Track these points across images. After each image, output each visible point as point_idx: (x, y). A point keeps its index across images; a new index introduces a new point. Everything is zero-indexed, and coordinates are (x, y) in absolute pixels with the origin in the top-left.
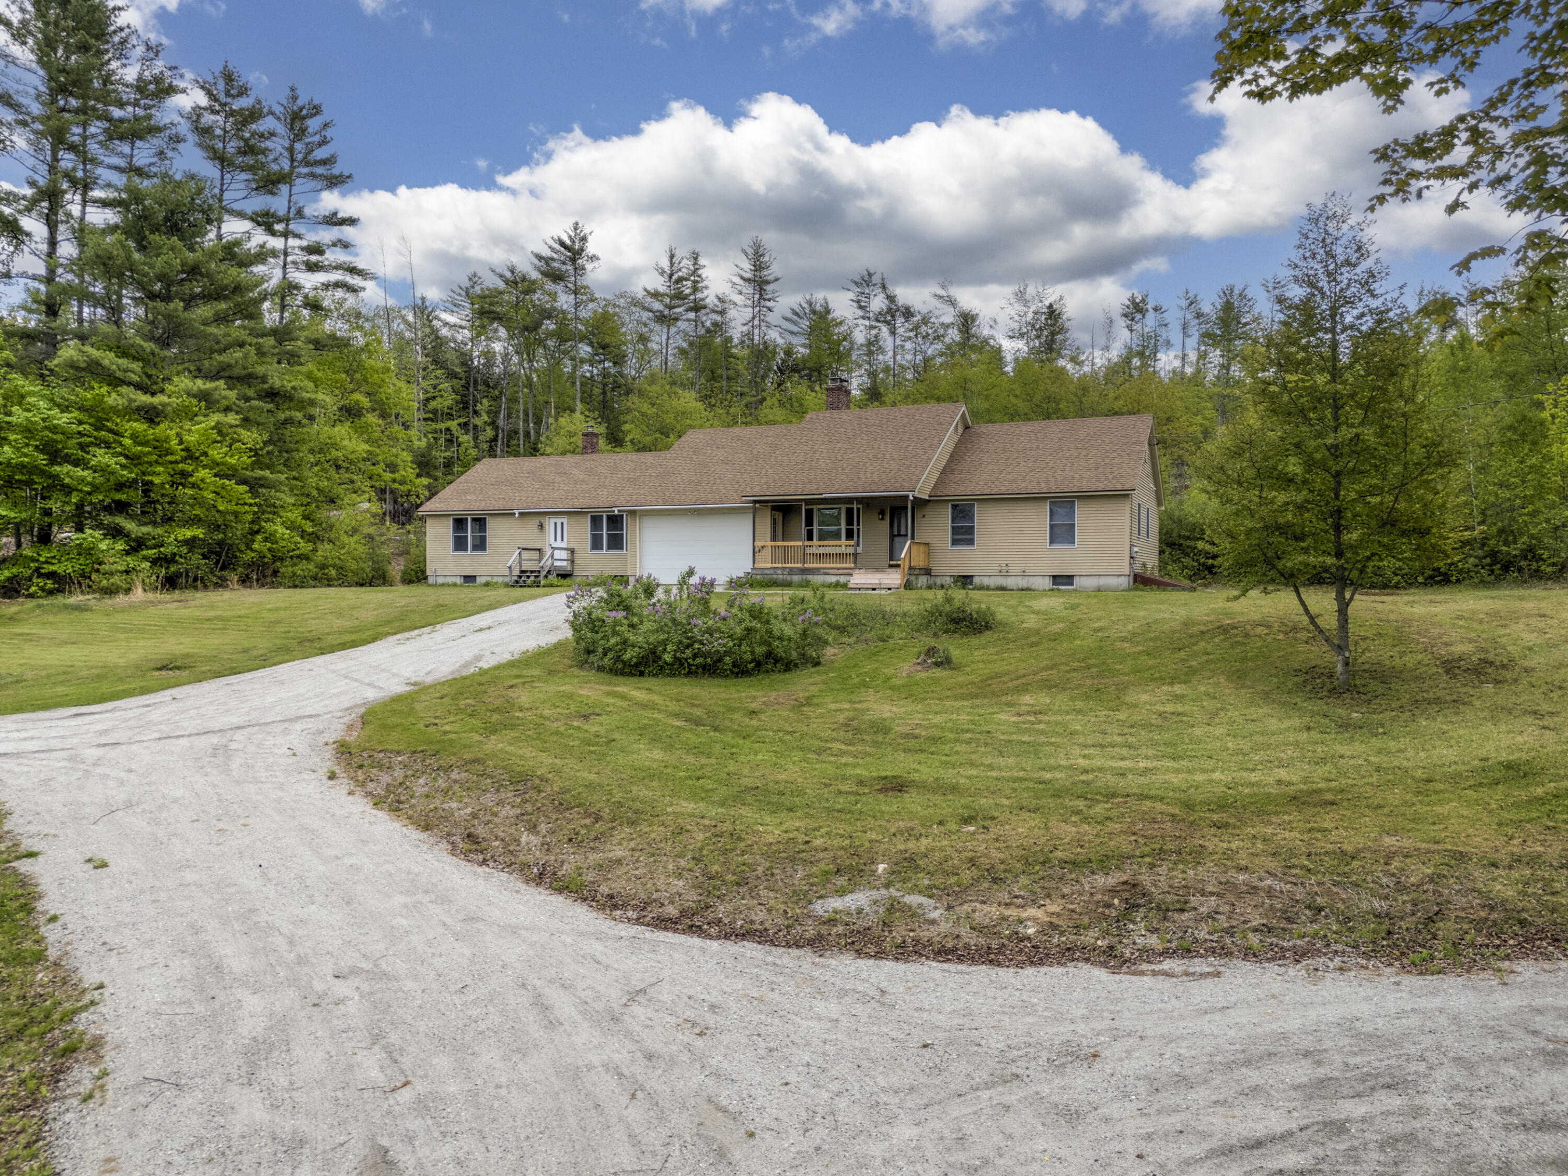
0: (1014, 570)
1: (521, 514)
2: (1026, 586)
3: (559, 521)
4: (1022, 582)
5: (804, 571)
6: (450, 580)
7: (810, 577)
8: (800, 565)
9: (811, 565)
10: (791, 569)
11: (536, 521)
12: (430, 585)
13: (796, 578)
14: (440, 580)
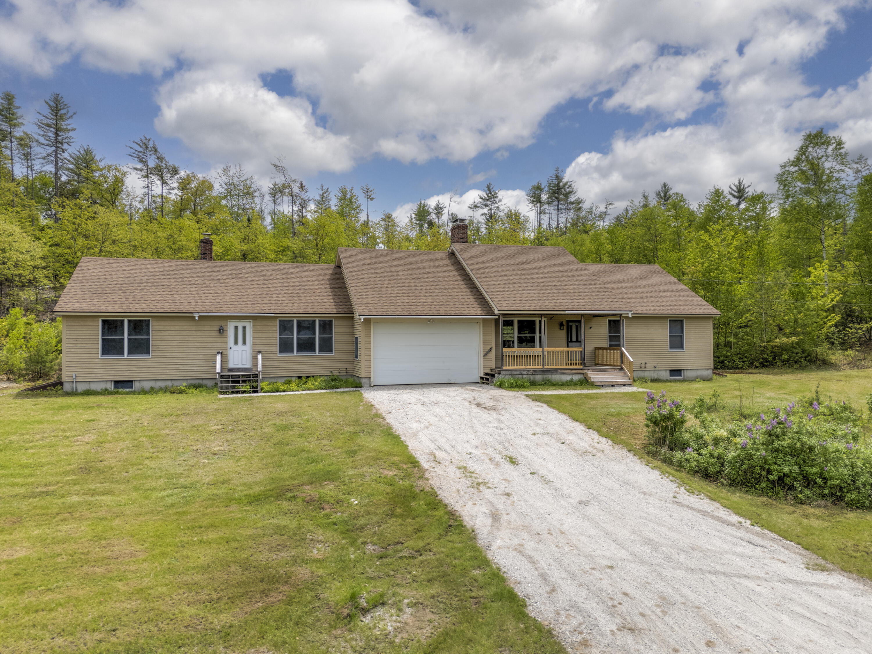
0: (649, 366)
1: (199, 317)
2: (656, 377)
3: (240, 325)
4: (654, 375)
5: (544, 371)
6: (98, 387)
7: (550, 376)
8: (541, 367)
9: (549, 367)
10: (534, 370)
11: (216, 325)
12: (68, 394)
13: (539, 377)
14: (81, 388)
